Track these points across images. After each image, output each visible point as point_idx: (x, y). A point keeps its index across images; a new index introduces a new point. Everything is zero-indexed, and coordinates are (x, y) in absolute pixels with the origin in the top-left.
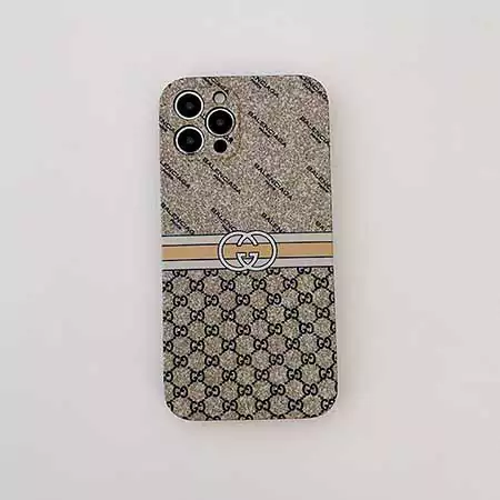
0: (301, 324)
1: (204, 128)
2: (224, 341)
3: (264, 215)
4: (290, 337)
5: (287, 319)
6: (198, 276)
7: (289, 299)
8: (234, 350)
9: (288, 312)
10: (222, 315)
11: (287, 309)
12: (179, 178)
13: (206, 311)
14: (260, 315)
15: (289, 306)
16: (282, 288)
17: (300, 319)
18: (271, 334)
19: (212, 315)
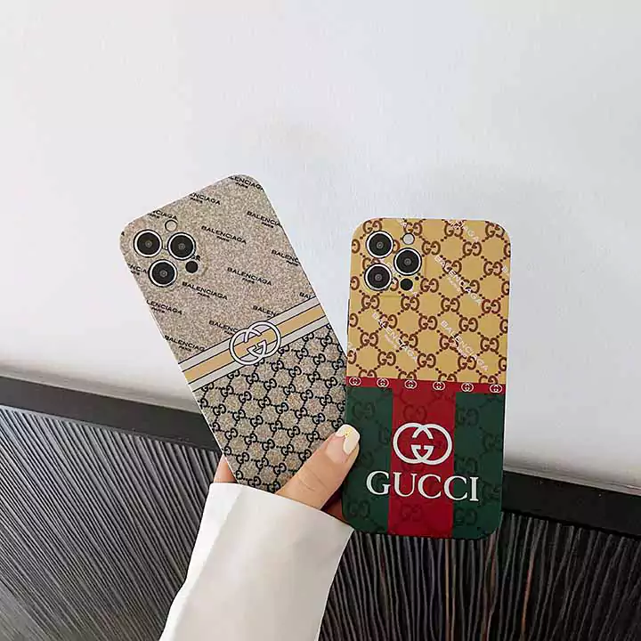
1: (170, 258)
2: (270, 424)
3: (255, 308)
4: (321, 396)
7: (307, 366)
9: (311, 377)
11: (308, 375)
12: (170, 309)
13: (244, 408)
15: (309, 372)
16: (297, 360)
18: (305, 401)
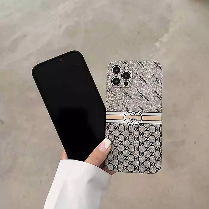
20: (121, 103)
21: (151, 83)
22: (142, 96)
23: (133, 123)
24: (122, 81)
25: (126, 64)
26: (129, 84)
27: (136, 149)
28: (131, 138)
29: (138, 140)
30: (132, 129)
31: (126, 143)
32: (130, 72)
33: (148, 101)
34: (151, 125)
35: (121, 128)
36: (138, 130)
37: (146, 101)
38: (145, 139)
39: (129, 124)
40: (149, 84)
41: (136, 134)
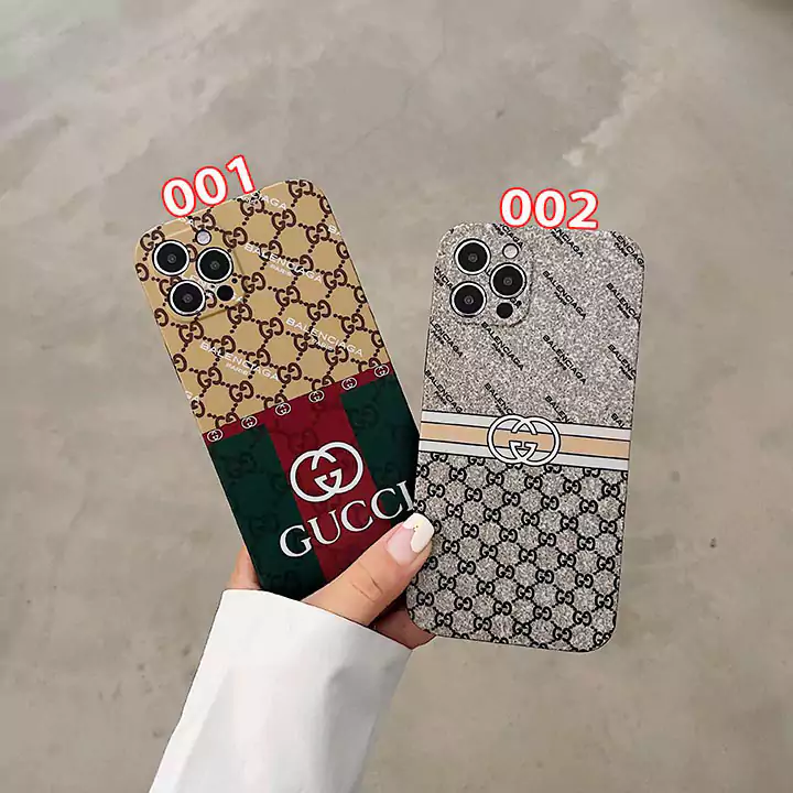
0: (581, 537)
1: (487, 287)
2: (483, 545)
3: (549, 399)
4: (564, 551)
5: (563, 529)
6: (460, 463)
8: (494, 558)
9: (566, 521)
10: (484, 513)
11: (564, 517)
12: (451, 344)
13: (465, 506)
14: (530, 519)
15: (567, 514)
16: (561, 491)
17: (580, 531)
18: (541, 545)
19: (473, 512)
20: (482, 381)
21: (598, 314)
22: (562, 360)
23: (520, 460)
24: (493, 300)
25: (511, 235)
26: (517, 312)
27: (527, 556)
28: (511, 516)
29: (536, 525)
30: (514, 481)
31: (490, 533)
32: (525, 269)
33: (584, 381)
34: (588, 472)
35: (476, 476)
36: (539, 489)
37: (575, 381)
38: (561, 521)
39: (507, 464)
40: (591, 317)
41: (531, 501)
